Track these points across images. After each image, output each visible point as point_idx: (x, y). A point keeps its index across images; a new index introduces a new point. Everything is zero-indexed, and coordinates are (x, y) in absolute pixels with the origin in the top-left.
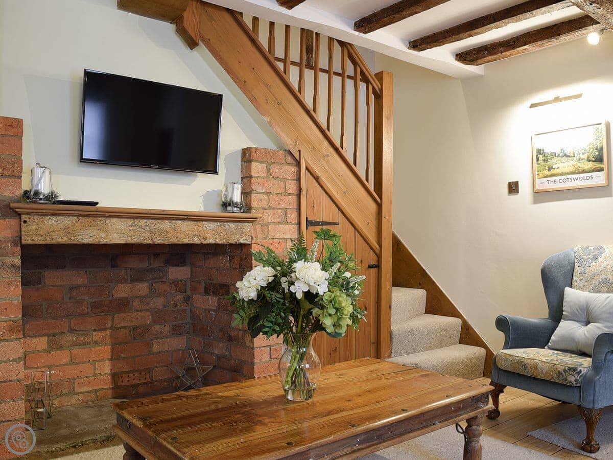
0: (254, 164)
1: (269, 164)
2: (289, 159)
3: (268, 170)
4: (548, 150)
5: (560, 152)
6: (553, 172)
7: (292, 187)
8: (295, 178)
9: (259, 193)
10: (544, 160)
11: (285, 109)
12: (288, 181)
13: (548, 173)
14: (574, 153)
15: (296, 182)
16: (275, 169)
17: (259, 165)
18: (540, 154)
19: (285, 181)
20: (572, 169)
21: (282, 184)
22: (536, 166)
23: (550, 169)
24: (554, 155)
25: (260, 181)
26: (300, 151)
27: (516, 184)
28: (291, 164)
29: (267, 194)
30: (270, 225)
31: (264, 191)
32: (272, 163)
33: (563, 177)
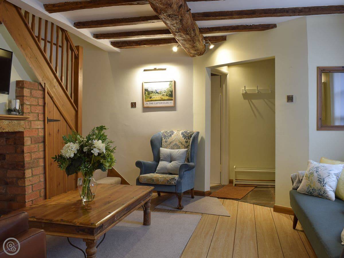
0: (25, 89)
1: (31, 90)
2: (40, 87)
3: (31, 93)
4: (150, 90)
5: (155, 91)
6: (152, 99)
7: (41, 102)
8: (42, 97)
9: (27, 105)
10: (148, 94)
11: (38, 62)
12: (39, 99)
13: (150, 100)
14: (161, 92)
15: (42, 99)
16: (34, 92)
17: (27, 90)
18: (146, 91)
19: (38, 98)
20: (160, 99)
21: (37, 100)
22: (144, 96)
23: (150, 98)
24: (152, 92)
25: (28, 98)
26: (45, 83)
27: (135, 103)
28: (40, 90)
29: (30, 105)
30: (32, 122)
31: (29, 104)
32: (32, 89)
33: (156, 102)
